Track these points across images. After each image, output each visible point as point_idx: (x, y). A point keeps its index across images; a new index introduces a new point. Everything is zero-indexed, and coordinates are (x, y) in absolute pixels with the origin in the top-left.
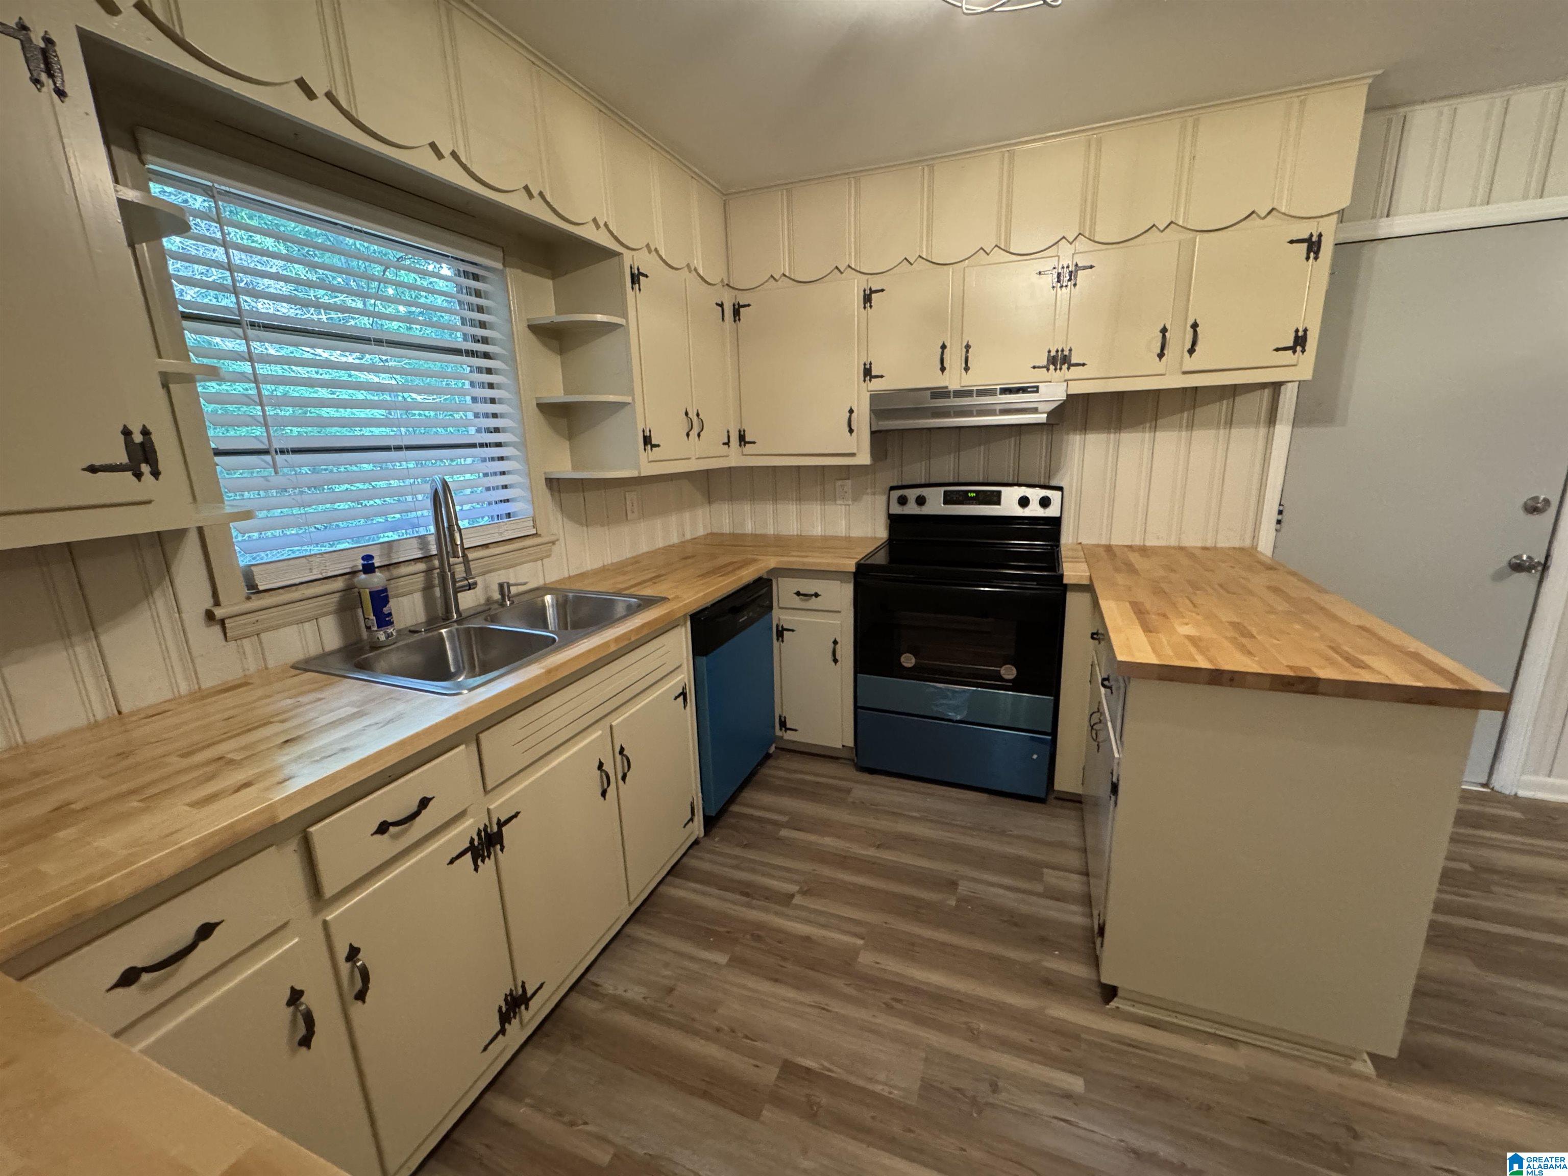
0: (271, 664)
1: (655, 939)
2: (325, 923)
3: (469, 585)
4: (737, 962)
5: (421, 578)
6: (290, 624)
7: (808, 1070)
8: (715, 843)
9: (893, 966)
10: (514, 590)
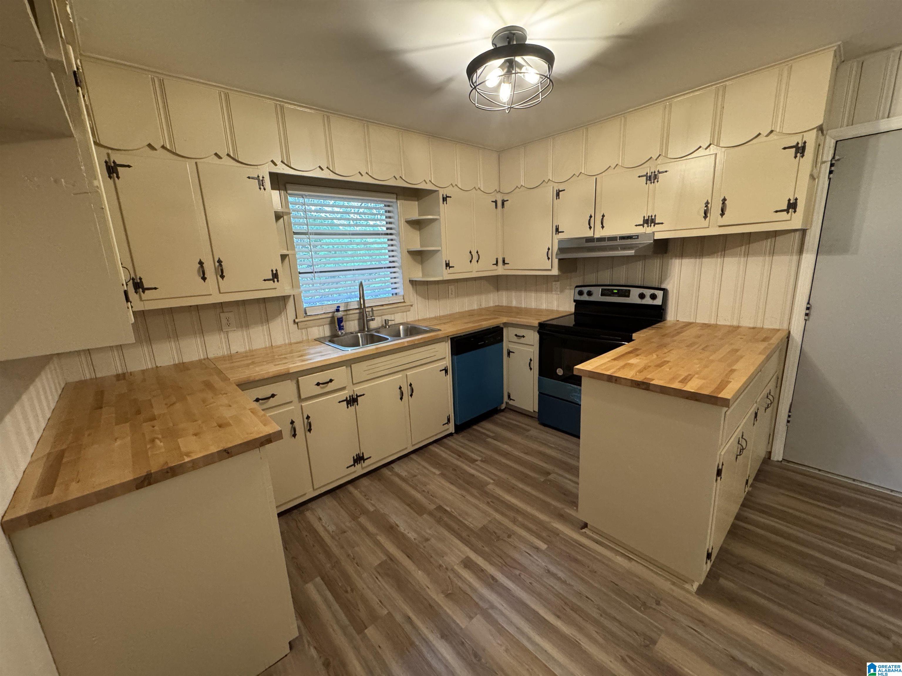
0: (310, 338)
1: (418, 460)
2: (301, 406)
3: (372, 319)
4: (443, 475)
5: (357, 315)
6: (315, 326)
7: (446, 510)
8: (459, 437)
9: (499, 492)
10: (390, 323)
